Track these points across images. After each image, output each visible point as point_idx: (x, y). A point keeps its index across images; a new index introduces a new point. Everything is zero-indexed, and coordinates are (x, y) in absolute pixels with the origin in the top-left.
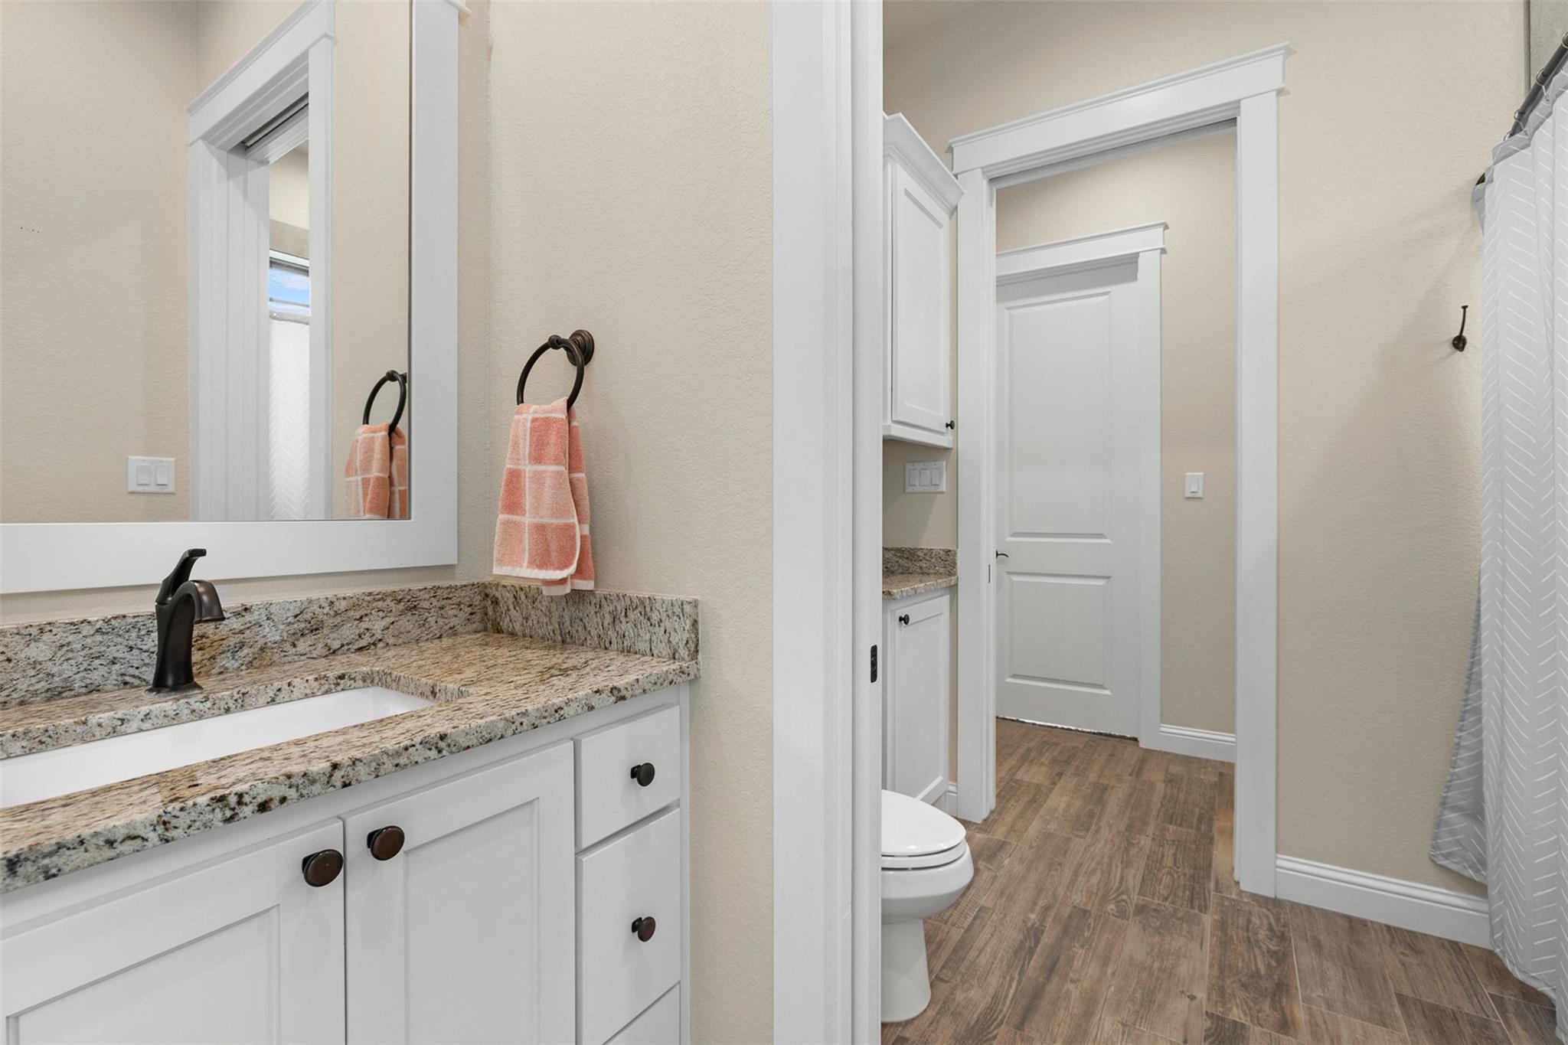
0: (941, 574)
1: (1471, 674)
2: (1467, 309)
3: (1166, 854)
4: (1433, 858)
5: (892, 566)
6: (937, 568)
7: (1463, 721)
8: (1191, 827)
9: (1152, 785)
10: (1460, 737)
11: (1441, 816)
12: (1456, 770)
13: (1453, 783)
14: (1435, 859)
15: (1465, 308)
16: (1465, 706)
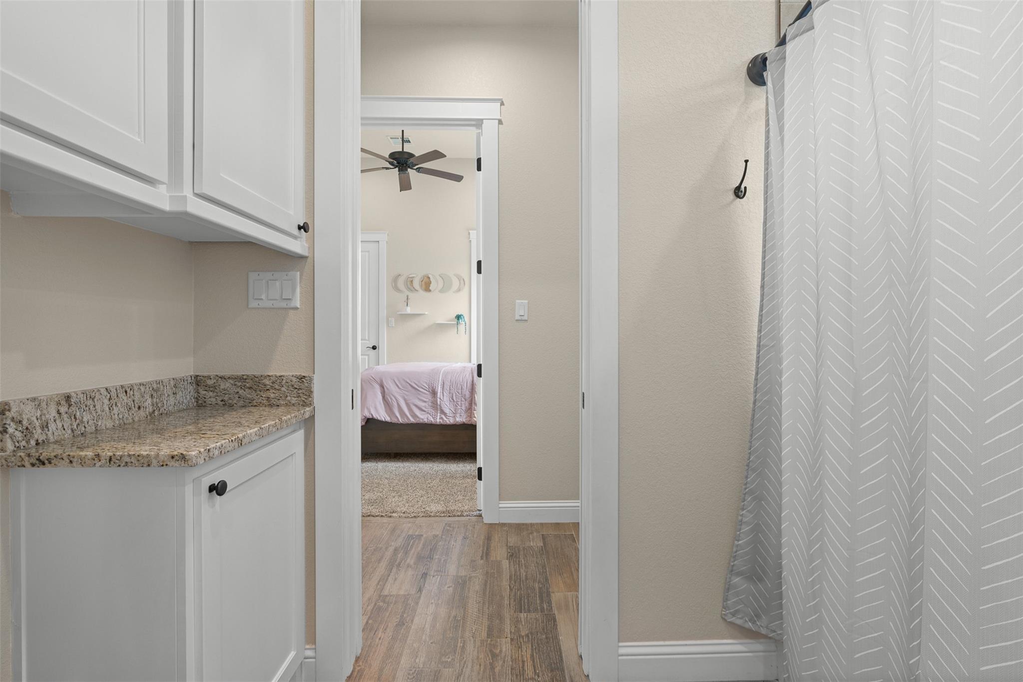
0: (293, 405)
1: (749, 463)
2: (748, 163)
3: (525, 659)
4: (724, 617)
5: (230, 399)
6: (289, 398)
7: (744, 502)
8: (536, 610)
9: (499, 563)
10: (742, 515)
11: (730, 582)
12: (740, 542)
13: (738, 553)
14: (726, 618)
15: (746, 161)
16: (746, 489)
